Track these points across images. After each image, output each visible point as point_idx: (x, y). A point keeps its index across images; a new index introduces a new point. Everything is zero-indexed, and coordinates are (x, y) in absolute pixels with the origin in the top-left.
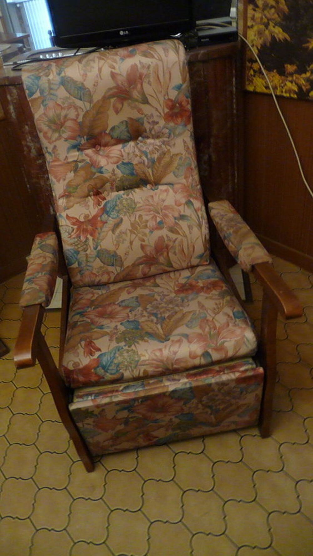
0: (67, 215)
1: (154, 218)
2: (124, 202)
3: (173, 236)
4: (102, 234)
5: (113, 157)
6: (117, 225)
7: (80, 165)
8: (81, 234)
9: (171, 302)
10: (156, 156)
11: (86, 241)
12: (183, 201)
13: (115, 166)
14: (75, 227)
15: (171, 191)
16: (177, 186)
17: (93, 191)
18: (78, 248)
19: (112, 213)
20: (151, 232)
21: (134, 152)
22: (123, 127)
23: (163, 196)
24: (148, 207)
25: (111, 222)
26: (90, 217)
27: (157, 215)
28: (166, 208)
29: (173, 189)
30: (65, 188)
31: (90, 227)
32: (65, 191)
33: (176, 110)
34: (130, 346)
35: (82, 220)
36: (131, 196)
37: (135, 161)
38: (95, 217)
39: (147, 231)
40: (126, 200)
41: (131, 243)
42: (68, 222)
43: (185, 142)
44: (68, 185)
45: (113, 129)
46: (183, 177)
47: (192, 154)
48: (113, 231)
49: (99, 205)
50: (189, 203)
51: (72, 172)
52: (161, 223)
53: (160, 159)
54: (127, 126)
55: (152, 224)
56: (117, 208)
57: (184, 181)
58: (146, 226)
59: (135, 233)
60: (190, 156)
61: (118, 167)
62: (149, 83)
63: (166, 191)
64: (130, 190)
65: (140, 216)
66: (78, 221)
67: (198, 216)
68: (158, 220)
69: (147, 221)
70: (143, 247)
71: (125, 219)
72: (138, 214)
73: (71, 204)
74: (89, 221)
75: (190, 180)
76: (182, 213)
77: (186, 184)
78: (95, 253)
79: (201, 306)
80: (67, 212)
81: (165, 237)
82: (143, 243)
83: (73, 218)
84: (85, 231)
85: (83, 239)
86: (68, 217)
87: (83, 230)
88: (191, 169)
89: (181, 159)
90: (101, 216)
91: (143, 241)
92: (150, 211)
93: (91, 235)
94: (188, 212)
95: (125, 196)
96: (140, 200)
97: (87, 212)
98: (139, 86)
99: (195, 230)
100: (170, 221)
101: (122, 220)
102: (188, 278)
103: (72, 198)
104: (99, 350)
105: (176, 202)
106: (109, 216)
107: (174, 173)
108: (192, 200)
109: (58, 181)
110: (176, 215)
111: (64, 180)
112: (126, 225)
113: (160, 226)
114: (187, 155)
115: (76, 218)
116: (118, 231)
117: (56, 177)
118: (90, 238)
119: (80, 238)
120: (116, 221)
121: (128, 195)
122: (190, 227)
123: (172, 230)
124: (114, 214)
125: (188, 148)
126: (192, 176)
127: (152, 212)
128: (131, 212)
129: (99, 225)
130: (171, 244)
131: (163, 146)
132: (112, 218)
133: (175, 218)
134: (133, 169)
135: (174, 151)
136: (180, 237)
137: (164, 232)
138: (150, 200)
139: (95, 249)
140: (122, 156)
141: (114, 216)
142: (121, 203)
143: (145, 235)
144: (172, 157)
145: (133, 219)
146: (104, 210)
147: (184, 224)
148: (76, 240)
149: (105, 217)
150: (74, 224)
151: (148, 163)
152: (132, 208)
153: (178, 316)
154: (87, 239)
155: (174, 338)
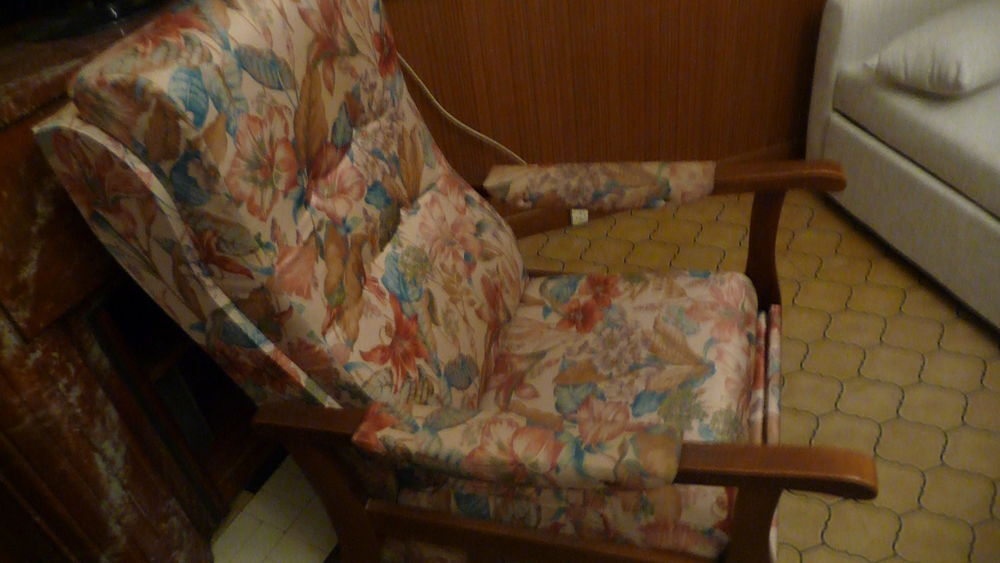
0: (361, 353)
1: (455, 255)
2: (409, 260)
3: (492, 265)
4: (429, 340)
5: (352, 187)
6: (431, 308)
7: (322, 235)
8: (406, 367)
9: (610, 342)
10: (394, 148)
11: (420, 375)
12: (462, 202)
13: (363, 202)
14: (389, 364)
15: (441, 198)
16: (440, 184)
17: (362, 275)
18: (421, 397)
19: (410, 292)
20: (470, 280)
21: (367, 161)
22: (344, 118)
23: (437, 212)
24: (436, 245)
25: (421, 309)
26: (394, 326)
27: (453, 248)
28: (455, 227)
29: (439, 192)
30: (326, 301)
31: (407, 345)
32: (329, 308)
33: (386, 51)
34: (705, 415)
35: (387, 341)
36: (404, 243)
37: (378, 176)
38: (398, 320)
39: (465, 283)
40: (406, 254)
41: (465, 319)
42: (374, 367)
43: (409, 105)
44: (328, 294)
45: (334, 128)
46: (437, 163)
48: (434, 320)
49: (383, 294)
50: (468, 200)
51: (320, 259)
52: (467, 257)
53: (401, 149)
54: (347, 113)
55: (461, 267)
56: (408, 279)
57: (441, 170)
58: (460, 279)
59: (458, 301)
61: (367, 201)
62: (348, 12)
63: (434, 200)
64: (395, 236)
65: (442, 266)
66: (383, 349)
68: (462, 254)
69: (454, 268)
70: (479, 315)
71: (432, 287)
72: (437, 265)
73: (352, 326)
74: (397, 333)
76: (475, 221)
77: (445, 173)
78: (444, 383)
79: (652, 307)
80: (357, 347)
81: (486, 274)
82: (476, 307)
83: (374, 350)
84: (407, 357)
85: (414, 375)
86: (366, 356)
87: (403, 358)
89: (420, 134)
90: (402, 312)
91: (473, 303)
92: (443, 248)
93: (418, 354)
94: (477, 214)
95: (399, 251)
96: (420, 242)
97: (382, 322)
98: (340, 23)
99: (501, 234)
100: (474, 244)
101: (430, 294)
102: (547, 311)
103: (347, 314)
105: (457, 209)
106: (409, 301)
107: (426, 163)
108: (466, 193)
109: (308, 296)
110: (472, 229)
111: (316, 285)
112: (441, 299)
113: (470, 266)
115: (378, 348)
116: (439, 316)
117: (299, 292)
118: (420, 362)
119: (409, 377)
120: (425, 300)
121: (401, 245)
122: (495, 235)
123: (485, 257)
124: (412, 292)
127: (447, 249)
128: (428, 270)
129: (413, 328)
130: (497, 280)
131: (394, 125)
132: (417, 300)
133: (475, 236)
134: (386, 191)
135: (408, 125)
136: (498, 261)
137: (481, 268)
138: (427, 231)
139: (439, 375)
140: (361, 176)
141: (417, 296)
142: (405, 265)
143: (468, 292)
144: (411, 138)
145: (438, 279)
146: (398, 300)
147: (488, 237)
148: (407, 386)
149: (407, 308)
150: (383, 361)
151: (390, 168)
152: (423, 262)
153: (657, 340)
154: (419, 369)
155: (711, 356)
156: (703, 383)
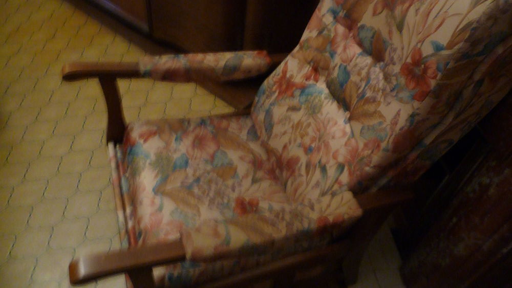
0: (288, 62)
1: (313, 139)
2: (317, 100)
3: (303, 171)
4: (283, 101)
5: (346, 53)
6: (294, 109)
7: (325, 32)
8: (277, 84)
9: (220, 194)
10: (369, 94)
11: (273, 92)
12: (341, 159)
13: (340, 63)
14: (281, 74)
15: (346, 139)
16: (353, 141)
17: (314, 64)
18: (267, 91)
19: (303, 97)
20: (300, 145)
21: (362, 69)
22: (370, 35)
23: (338, 134)
24: (321, 125)
25: (295, 102)
26: (292, 80)
27: (317, 140)
28: (327, 146)
29: (349, 139)
30: (306, 39)
31: (284, 87)
32: (303, 41)
33: (418, 71)
35: (288, 75)
36: (326, 101)
37: (354, 78)
38: (294, 84)
39: (299, 140)
40: (320, 100)
41: (285, 133)
42: (283, 67)
43: (398, 114)
45: (363, 27)
46: (365, 141)
47: (394, 133)
48: (289, 109)
49: (306, 80)
50: (341, 167)
51: (317, 32)
52: (311, 149)
53: (368, 101)
54: (373, 37)
55: (307, 141)
56: (309, 97)
57: (361, 145)
58: (302, 137)
59: (293, 130)
60: (389, 133)
61: (340, 66)
62: (417, 11)
63: (345, 134)
64: (332, 97)
65: (309, 125)
66: (286, 72)
67: (333, 186)
68: (313, 145)
69: (307, 134)
70: (285, 147)
71: (302, 112)
72: (311, 120)
73: (297, 55)
74: (289, 82)
75: (367, 152)
76: (328, 167)
77: (360, 150)
78: (268, 107)
80: (290, 58)
81: (300, 163)
82: (288, 145)
83: (287, 67)
84: (280, 86)
85: (274, 88)
86: (286, 63)
87: (281, 83)
88: (379, 146)
89: (380, 123)
90: (297, 88)
91: (290, 143)
92: (319, 130)
93: (279, 93)
94: (332, 172)
95: (323, 96)
96: (324, 114)
97: (295, 75)
98: (407, 5)
100: (315, 158)
101: (299, 109)
103: (301, 53)
104: (145, 141)
105: (337, 151)
106: (300, 95)
107: (363, 128)
108: (346, 169)
110: (324, 161)
111: (310, 32)
112: (296, 117)
113: (308, 150)
114: (388, 128)
115: (288, 70)
116: (290, 113)
117: (310, 24)
118: (277, 94)
119: (274, 85)
120: (298, 105)
121: (326, 98)
122: (317, 184)
123: (308, 166)
124: (303, 99)
125: (396, 123)
126: (372, 152)
127: (318, 133)
128: (310, 112)
129: (289, 93)
130: (297, 173)
131: (380, 93)
132: (299, 100)
133: (320, 162)
134: (346, 82)
135: (383, 109)
136: (304, 178)
137: (304, 159)
138: (331, 123)
139: (271, 105)
140: (351, 61)
141: (301, 100)
142: (315, 97)
143: (295, 140)
144: (375, 112)
145: (304, 119)
146: (303, 88)
147: (318, 174)
148: (272, 84)
149: (297, 93)
150: (283, 72)
152: (314, 110)
153: (193, 201)
154: (275, 92)
155: (158, 200)
156: (157, 182)
